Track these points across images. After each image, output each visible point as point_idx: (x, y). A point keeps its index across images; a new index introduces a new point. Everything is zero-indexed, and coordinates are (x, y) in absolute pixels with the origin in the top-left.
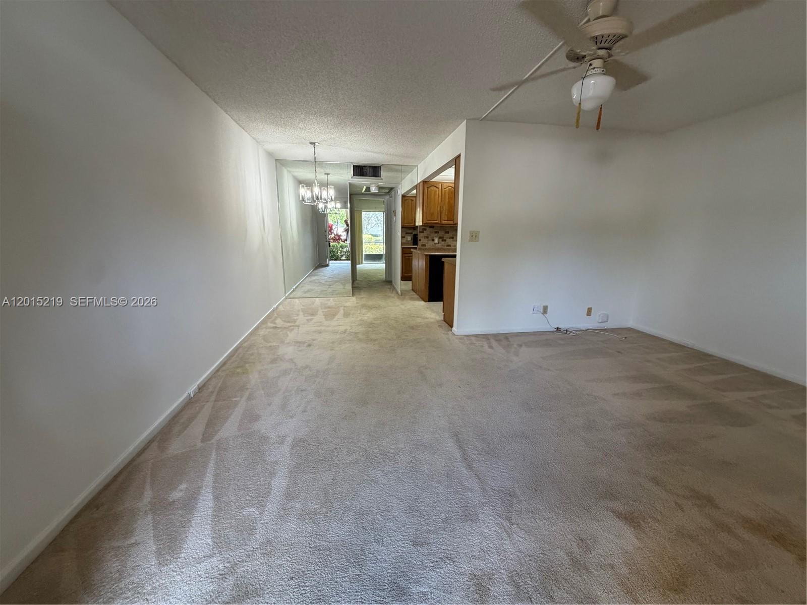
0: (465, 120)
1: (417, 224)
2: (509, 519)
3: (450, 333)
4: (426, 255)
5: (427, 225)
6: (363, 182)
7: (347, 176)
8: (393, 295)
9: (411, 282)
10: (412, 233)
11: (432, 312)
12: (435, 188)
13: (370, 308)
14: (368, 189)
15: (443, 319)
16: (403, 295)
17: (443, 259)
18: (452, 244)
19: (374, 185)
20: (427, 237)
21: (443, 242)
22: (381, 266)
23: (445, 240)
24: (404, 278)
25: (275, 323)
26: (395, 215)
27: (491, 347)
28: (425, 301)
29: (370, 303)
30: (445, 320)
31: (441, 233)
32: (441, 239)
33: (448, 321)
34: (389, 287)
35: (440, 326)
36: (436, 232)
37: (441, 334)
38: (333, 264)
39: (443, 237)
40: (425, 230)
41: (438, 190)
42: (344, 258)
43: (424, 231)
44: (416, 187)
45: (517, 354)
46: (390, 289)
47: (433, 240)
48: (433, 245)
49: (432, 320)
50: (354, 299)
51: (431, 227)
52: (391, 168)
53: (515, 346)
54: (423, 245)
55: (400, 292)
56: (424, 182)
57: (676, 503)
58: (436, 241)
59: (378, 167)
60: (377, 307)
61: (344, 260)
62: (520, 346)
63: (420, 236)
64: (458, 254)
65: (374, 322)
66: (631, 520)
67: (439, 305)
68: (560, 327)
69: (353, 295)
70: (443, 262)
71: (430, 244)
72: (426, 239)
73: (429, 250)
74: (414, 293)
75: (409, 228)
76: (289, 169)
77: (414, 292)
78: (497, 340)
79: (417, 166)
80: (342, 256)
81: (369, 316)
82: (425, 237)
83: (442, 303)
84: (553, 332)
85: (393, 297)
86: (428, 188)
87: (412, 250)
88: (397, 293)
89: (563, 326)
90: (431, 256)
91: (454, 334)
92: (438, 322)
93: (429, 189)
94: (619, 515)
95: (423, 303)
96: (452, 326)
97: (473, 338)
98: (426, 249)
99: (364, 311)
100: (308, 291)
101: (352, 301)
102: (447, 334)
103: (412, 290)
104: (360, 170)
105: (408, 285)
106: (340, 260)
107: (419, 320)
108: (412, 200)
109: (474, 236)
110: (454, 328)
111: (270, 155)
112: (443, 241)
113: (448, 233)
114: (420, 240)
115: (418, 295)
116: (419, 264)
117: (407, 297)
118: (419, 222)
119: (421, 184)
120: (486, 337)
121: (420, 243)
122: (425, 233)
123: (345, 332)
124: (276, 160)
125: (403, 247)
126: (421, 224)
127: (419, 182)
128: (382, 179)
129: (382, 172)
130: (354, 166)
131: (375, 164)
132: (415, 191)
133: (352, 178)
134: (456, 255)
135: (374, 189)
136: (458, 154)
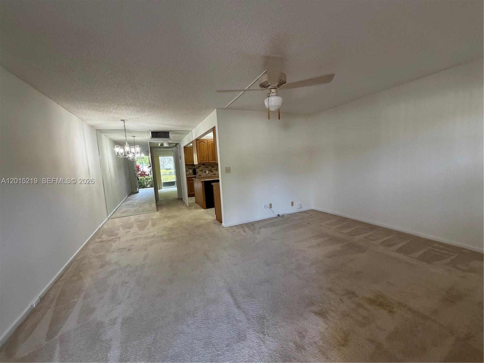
0: (216, 109)
1: (195, 164)
2: (263, 333)
3: (221, 226)
4: (202, 182)
5: (200, 164)
6: (158, 141)
7: (147, 137)
8: (184, 207)
9: (195, 197)
10: (192, 168)
11: (209, 215)
12: (203, 143)
13: (169, 218)
14: (162, 145)
15: (216, 218)
16: (190, 206)
17: (212, 184)
18: (216, 174)
19: (165, 142)
20: (202, 171)
21: (211, 173)
22: (174, 189)
23: (212, 172)
24: (190, 196)
25: (101, 238)
26: (181, 159)
27: (245, 232)
28: (204, 209)
29: (169, 215)
30: (217, 219)
31: (210, 168)
32: (210, 171)
33: (219, 219)
34: (181, 202)
35: (214, 223)
36: (207, 167)
37: (216, 229)
38: (141, 191)
39: (211, 170)
40: (200, 166)
41: (205, 144)
42: (149, 186)
43: (200, 167)
44: (192, 142)
45: (259, 233)
46: (181, 204)
47: (205, 172)
48: (206, 175)
49: (209, 220)
50: (158, 213)
51: (203, 165)
52: (175, 132)
53: (258, 229)
54: (199, 176)
55: (188, 205)
56: (197, 140)
57: (340, 299)
58: (207, 172)
59: (168, 132)
60: (175, 217)
61: (149, 187)
62: (260, 228)
63: (197, 170)
64: (220, 179)
65: (173, 227)
66: (321, 314)
67: (212, 210)
68: (279, 214)
69: (157, 211)
70: (212, 185)
71: (204, 175)
72: (201, 172)
73: (204, 178)
74: (197, 205)
75: (190, 165)
76: (106, 134)
77: (197, 203)
78: (247, 227)
79: (192, 131)
80: (147, 185)
81: (169, 223)
82: (200, 171)
83: (214, 208)
84: (276, 217)
85: (184, 209)
86: (199, 143)
87: (193, 179)
88: (186, 205)
89: (281, 213)
90: (205, 181)
91: (223, 227)
92: (213, 221)
93: (200, 144)
94: (316, 313)
95: (203, 210)
96: (221, 223)
97: (234, 228)
98: (202, 178)
99: (166, 220)
100: (125, 212)
101: (157, 215)
102: (219, 228)
103: (196, 202)
104: (155, 134)
105: (193, 199)
106: (146, 188)
107: (202, 221)
108: (190, 149)
109: (228, 170)
110: (222, 224)
111: (92, 127)
112: (211, 172)
113: (214, 167)
114: (197, 173)
115: (200, 205)
116: (198, 186)
117: (193, 207)
118: (196, 162)
119: (195, 141)
120: (241, 226)
121: (198, 174)
122: (200, 169)
123: (154, 236)
124: (96, 130)
125: (188, 177)
126: (197, 164)
127: (193, 140)
128: (170, 139)
129: (170, 135)
130: (152, 132)
131: (165, 130)
132: (191, 144)
133: (151, 139)
134: (219, 180)
135: (166, 144)
136: (214, 127)
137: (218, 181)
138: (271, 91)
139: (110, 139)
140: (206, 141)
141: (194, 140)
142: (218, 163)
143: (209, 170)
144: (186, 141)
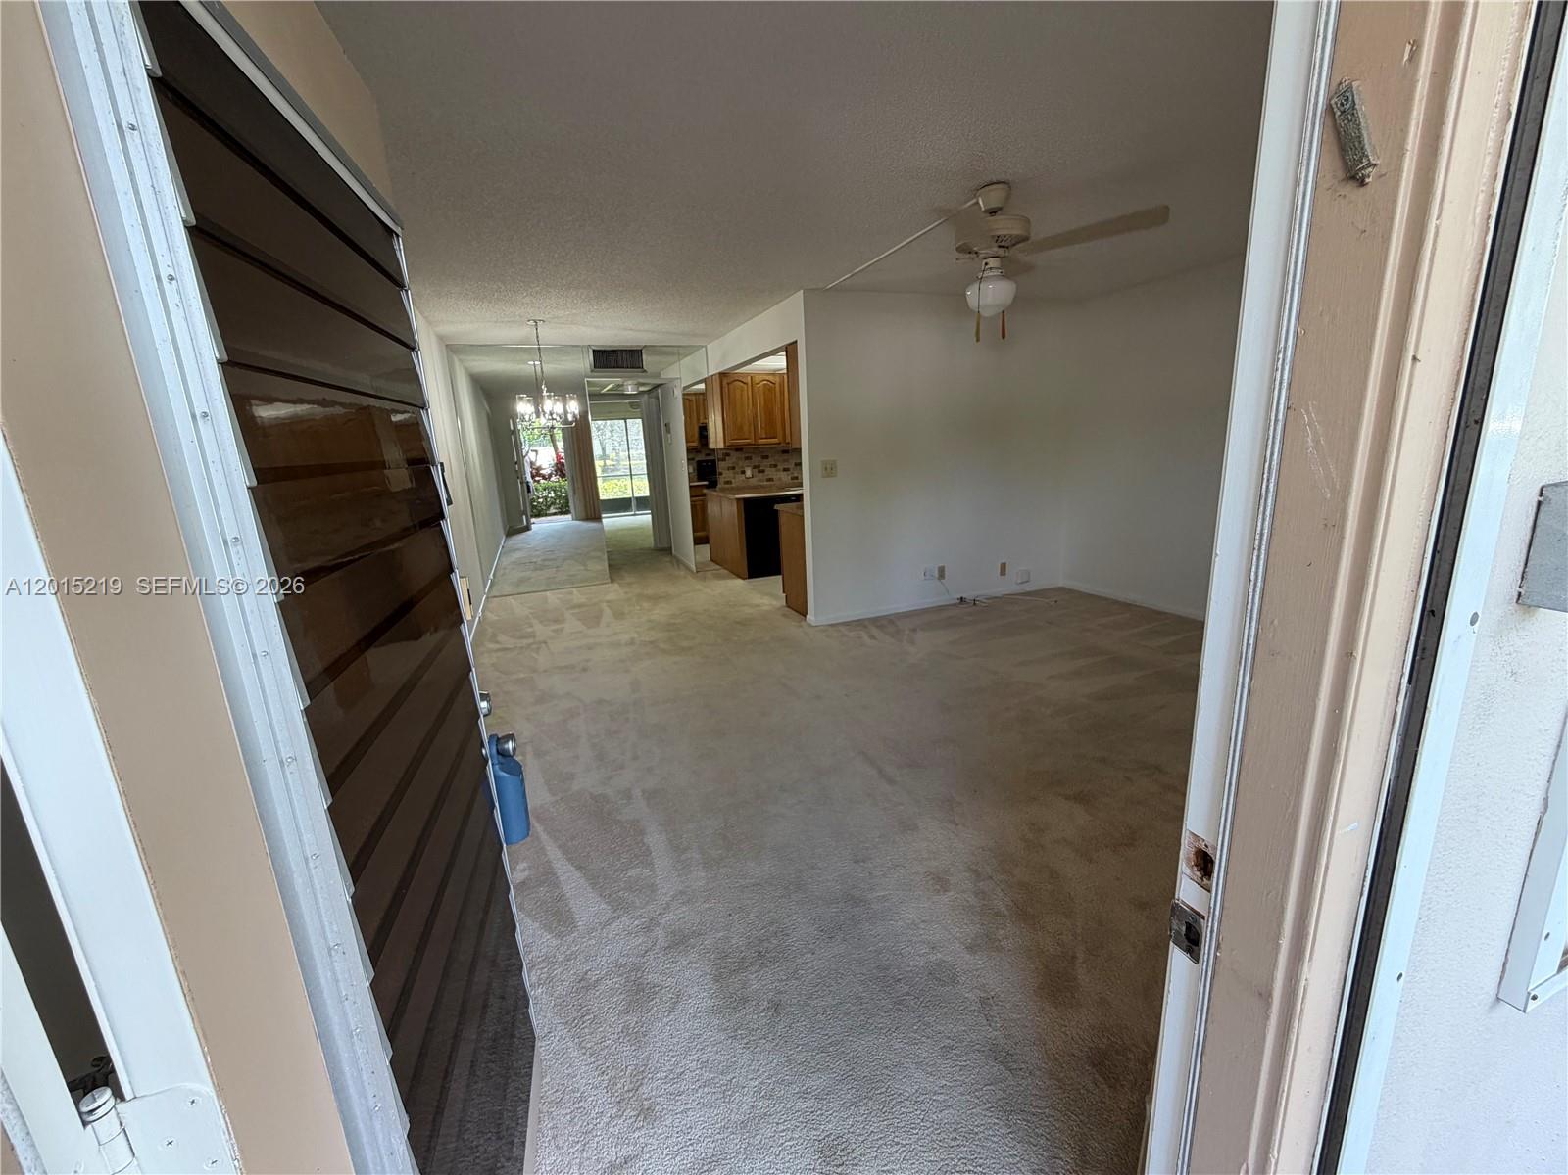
0: (802, 291)
1: (712, 446)
2: (953, 822)
3: (803, 623)
4: (737, 500)
5: (733, 449)
6: (609, 381)
7: (584, 363)
8: (682, 573)
9: (708, 546)
11: (765, 595)
12: (741, 384)
13: (655, 599)
15: (784, 604)
16: (700, 571)
17: (777, 507)
18: (774, 477)
19: (630, 382)
20: (734, 468)
21: (761, 474)
22: (645, 518)
23: (763, 471)
24: (699, 541)
25: (497, 642)
26: (670, 433)
27: (872, 637)
28: (744, 579)
29: (649, 592)
30: (788, 605)
31: (756, 460)
32: (756, 470)
33: (797, 604)
34: (668, 559)
35: (784, 615)
36: (747, 458)
37: (791, 627)
39: (759, 466)
40: (728, 455)
41: (745, 386)
42: (552, 510)
43: (727, 458)
44: (704, 381)
45: (912, 642)
46: (671, 562)
47: (743, 472)
48: (745, 482)
49: (766, 608)
50: (616, 586)
51: (737, 450)
52: (654, 349)
53: (907, 632)
54: (727, 483)
55: (693, 567)
56: (723, 375)
57: (1125, 777)
58: (749, 473)
59: (637, 351)
60: (667, 597)
61: (555, 514)
62: (914, 630)
63: (721, 466)
65: (673, 621)
66: (1083, 799)
67: (776, 581)
68: (964, 596)
69: (612, 581)
70: (777, 511)
71: (738, 480)
72: (732, 472)
73: (739, 490)
74: (718, 567)
77: (718, 564)
78: (877, 627)
79: (706, 346)
80: (549, 508)
81: (661, 613)
82: (729, 469)
83: (780, 577)
84: (955, 605)
85: (685, 577)
86: (728, 384)
87: (705, 491)
88: (688, 568)
89: (969, 595)
90: (745, 500)
91: (810, 625)
92: (779, 609)
93: (731, 386)
94: (1067, 798)
95: (740, 581)
96: (804, 613)
97: (842, 628)
98: (732, 488)
99: (646, 605)
100: (521, 581)
101: (614, 592)
102: (801, 626)
103: (712, 560)
104: (607, 359)
105: (707, 552)
106: (546, 515)
107: (748, 610)
108: (690, 400)
109: (829, 470)
110: (808, 616)
111: (441, 338)
112: (760, 472)
113: (767, 457)
114: (721, 474)
115: (725, 568)
116: (724, 511)
117: (709, 574)
118: (717, 442)
119: (719, 376)
120: (860, 624)
121: (721, 480)
122: (729, 462)
123: (632, 642)
124: (447, 345)
125: (692, 484)
126: (721, 446)
127: (710, 374)
128: (645, 371)
129: (644, 357)
130: (594, 350)
131: (631, 346)
132: (702, 386)
133: (592, 371)
134: (801, 495)
135: (630, 387)
136: (792, 341)
137: (799, 498)
138: (986, 264)
139: (466, 369)
140: (749, 378)
141: (715, 375)
142: (800, 449)
143: (754, 467)
144: (686, 374)
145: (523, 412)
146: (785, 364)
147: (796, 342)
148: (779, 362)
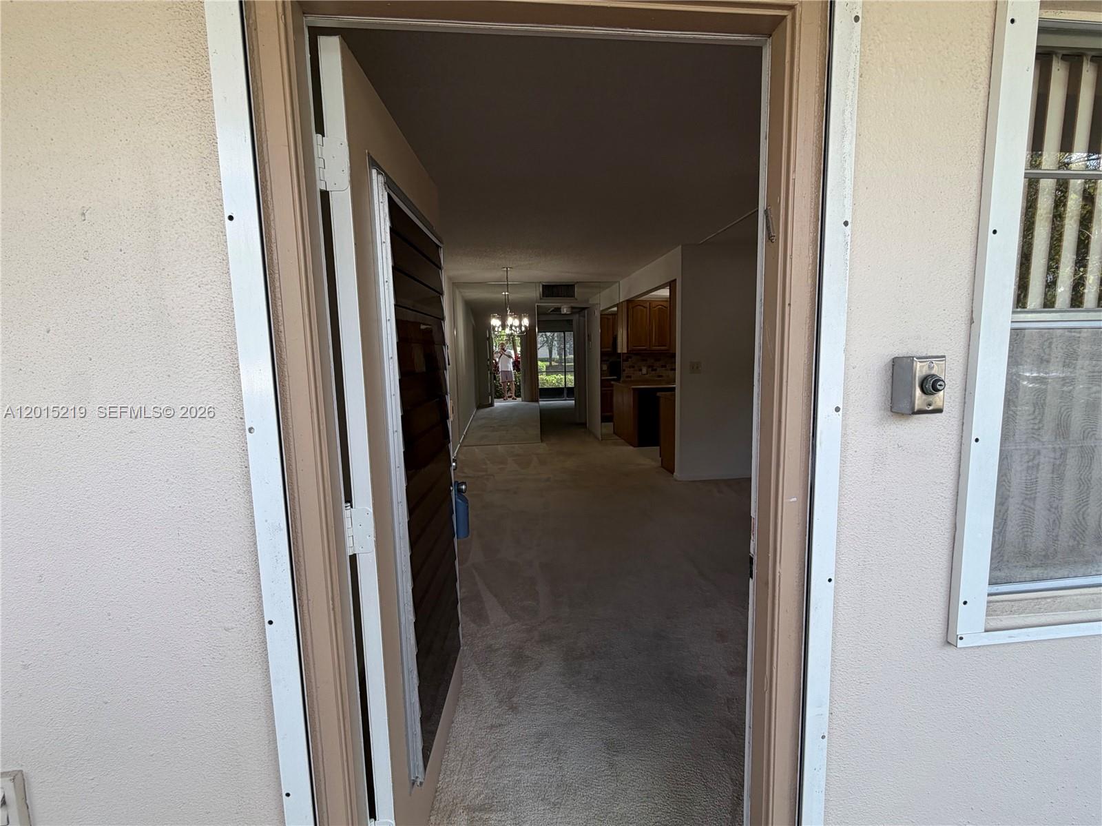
0: (680, 247)
1: (619, 351)
3: (670, 478)
4: (633, 389)
5: (631, 353)
6: (551, 304)
8: (591, 441)
9: (613, 423)
10: (608, 361)
11: (647, 458)
12: (642, 308)
13: (568, 455)
14: (558, 309)
15: (660, 464)
16: (604, 439)
17: (659, 394)
18: (664, 375)
19: (565, 306)
20: (633, 367)
21: (654, 372)
22: (569, 403)
23: (656, 370)
24: (605, 419)
26: (589, 340)
28: (634, 446)
29: (566, 450)
30: (662, 466)
31: (651, 361)
32: (650, 369)
33: (668, 465)
34: (583, 430)
35: (658, 473)
36: (644, 360)
37: (661, 479)
38: (498, 404)
39: (654, 366)
40: (631, 357)
41: (645, 309)
43: (630, 360)
44: (617, 305)
46: (584, 433)
47: (641, 370)
48: (642, 379)
49: (646, 466)
50: (544, 445)
51: (637, 354)
52: (582, 284)
54: (628, 377)
55: (600, 439)
56: (629, 301)
58: (644, 370)
59: (572, 285)
60: (577, 454)
63: (625, 365)
64: (677, 385)
65: (578, 469)
67: (653, 450)
69: (542, 441)
70: (659, 397)
71: (636, 374)
72: (632, 369)
73: (636, 382)
74: (618, 438)
75: (610, 355)
77: (618, 435)
79: (618, 282)
81: (570, 463)
82: (630, 367)
83: (658, 446)
86: (633, 308)
87: (612, 382)
88: (596, 438)
90: (639, 390)
91: (676, 480)
92: (655, 468)
93: (635, 309)
95: (631, 448)
96: (672, 471)
97: (700, 484)
98: (631, 381)
99: (562, 458)
100: (483, 437)
101: (543, 448)
102: (668, 480)
103: (614, 433)
104: (550, 290)
105: (609, 427)
108: (608, 319)
109: (695, 368)
110: (675, 474)
112: (652, 370)
113: (659, 360)
114: (624, 370)
115: (623, 439)
116: (624, 400)
117: (610, 441)
118: (622, 347)
119: (625, 303)
120: (716, 482)
121: (624, 374)
122: (630, 362)
124: (453, 283)
125: (603, 378)
126: (625, 351)
127: (621, 301)
128: (576, 299)
129: (576, 289)
130: (543, 285)
131: (568, 282)
132: (615, 309)
133: (541, 299)
135: (565, 309)
136: (673, 279)
137: (674, 389)
139: (463, 297)
140: (648, 304)
141: (624, 301)
142: (675, 353)
143: (649, 367)
144: (604, 301)
145: (494, 325)
146: (668, 294)
147: (676, 280)
148: (665, 293)
